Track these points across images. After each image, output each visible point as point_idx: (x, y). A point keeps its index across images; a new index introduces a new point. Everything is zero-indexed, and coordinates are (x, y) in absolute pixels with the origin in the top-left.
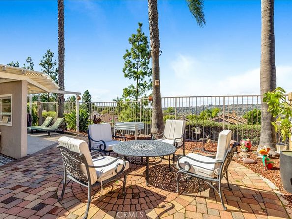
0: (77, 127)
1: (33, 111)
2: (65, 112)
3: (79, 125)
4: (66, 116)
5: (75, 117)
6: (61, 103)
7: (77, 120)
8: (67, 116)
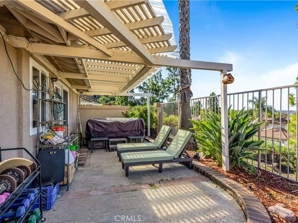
0: (224, 158)
1: (151, 115)
2: (194, 119)
3: (231, 152)
4: (195, 127)
5: (219, 131)
6: (185, 101)
7: (223, 139)
8: (197, 124)
